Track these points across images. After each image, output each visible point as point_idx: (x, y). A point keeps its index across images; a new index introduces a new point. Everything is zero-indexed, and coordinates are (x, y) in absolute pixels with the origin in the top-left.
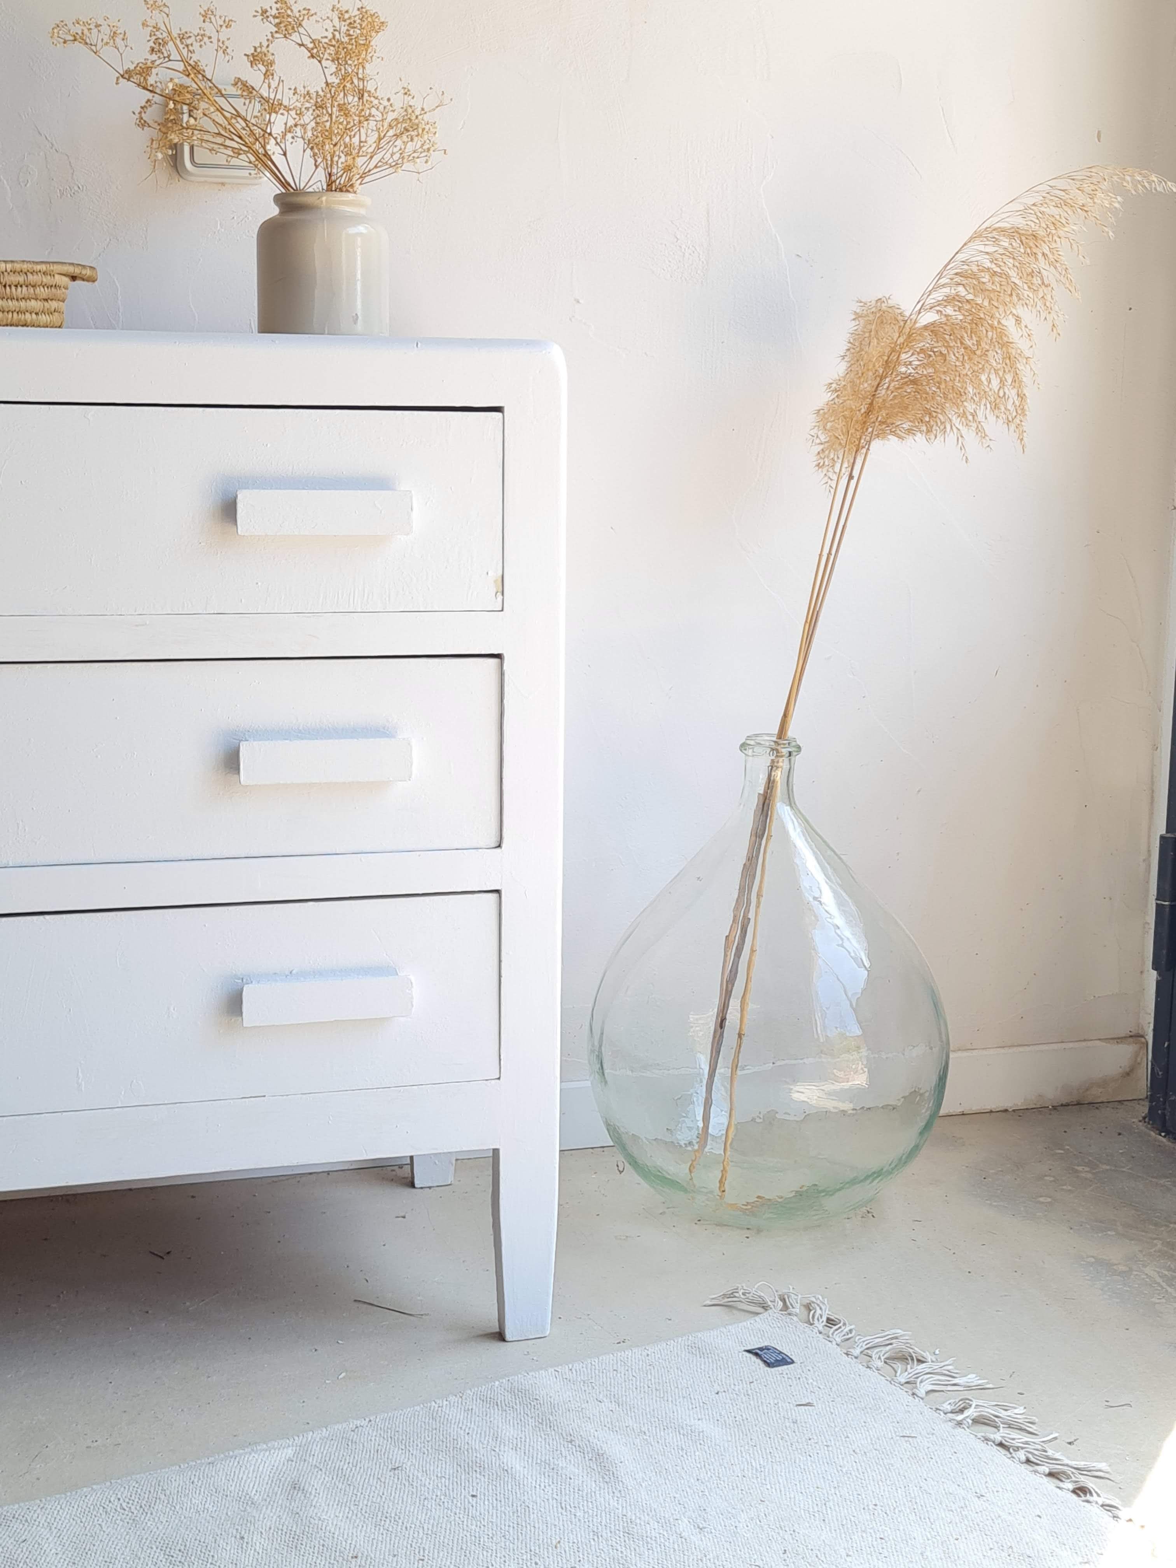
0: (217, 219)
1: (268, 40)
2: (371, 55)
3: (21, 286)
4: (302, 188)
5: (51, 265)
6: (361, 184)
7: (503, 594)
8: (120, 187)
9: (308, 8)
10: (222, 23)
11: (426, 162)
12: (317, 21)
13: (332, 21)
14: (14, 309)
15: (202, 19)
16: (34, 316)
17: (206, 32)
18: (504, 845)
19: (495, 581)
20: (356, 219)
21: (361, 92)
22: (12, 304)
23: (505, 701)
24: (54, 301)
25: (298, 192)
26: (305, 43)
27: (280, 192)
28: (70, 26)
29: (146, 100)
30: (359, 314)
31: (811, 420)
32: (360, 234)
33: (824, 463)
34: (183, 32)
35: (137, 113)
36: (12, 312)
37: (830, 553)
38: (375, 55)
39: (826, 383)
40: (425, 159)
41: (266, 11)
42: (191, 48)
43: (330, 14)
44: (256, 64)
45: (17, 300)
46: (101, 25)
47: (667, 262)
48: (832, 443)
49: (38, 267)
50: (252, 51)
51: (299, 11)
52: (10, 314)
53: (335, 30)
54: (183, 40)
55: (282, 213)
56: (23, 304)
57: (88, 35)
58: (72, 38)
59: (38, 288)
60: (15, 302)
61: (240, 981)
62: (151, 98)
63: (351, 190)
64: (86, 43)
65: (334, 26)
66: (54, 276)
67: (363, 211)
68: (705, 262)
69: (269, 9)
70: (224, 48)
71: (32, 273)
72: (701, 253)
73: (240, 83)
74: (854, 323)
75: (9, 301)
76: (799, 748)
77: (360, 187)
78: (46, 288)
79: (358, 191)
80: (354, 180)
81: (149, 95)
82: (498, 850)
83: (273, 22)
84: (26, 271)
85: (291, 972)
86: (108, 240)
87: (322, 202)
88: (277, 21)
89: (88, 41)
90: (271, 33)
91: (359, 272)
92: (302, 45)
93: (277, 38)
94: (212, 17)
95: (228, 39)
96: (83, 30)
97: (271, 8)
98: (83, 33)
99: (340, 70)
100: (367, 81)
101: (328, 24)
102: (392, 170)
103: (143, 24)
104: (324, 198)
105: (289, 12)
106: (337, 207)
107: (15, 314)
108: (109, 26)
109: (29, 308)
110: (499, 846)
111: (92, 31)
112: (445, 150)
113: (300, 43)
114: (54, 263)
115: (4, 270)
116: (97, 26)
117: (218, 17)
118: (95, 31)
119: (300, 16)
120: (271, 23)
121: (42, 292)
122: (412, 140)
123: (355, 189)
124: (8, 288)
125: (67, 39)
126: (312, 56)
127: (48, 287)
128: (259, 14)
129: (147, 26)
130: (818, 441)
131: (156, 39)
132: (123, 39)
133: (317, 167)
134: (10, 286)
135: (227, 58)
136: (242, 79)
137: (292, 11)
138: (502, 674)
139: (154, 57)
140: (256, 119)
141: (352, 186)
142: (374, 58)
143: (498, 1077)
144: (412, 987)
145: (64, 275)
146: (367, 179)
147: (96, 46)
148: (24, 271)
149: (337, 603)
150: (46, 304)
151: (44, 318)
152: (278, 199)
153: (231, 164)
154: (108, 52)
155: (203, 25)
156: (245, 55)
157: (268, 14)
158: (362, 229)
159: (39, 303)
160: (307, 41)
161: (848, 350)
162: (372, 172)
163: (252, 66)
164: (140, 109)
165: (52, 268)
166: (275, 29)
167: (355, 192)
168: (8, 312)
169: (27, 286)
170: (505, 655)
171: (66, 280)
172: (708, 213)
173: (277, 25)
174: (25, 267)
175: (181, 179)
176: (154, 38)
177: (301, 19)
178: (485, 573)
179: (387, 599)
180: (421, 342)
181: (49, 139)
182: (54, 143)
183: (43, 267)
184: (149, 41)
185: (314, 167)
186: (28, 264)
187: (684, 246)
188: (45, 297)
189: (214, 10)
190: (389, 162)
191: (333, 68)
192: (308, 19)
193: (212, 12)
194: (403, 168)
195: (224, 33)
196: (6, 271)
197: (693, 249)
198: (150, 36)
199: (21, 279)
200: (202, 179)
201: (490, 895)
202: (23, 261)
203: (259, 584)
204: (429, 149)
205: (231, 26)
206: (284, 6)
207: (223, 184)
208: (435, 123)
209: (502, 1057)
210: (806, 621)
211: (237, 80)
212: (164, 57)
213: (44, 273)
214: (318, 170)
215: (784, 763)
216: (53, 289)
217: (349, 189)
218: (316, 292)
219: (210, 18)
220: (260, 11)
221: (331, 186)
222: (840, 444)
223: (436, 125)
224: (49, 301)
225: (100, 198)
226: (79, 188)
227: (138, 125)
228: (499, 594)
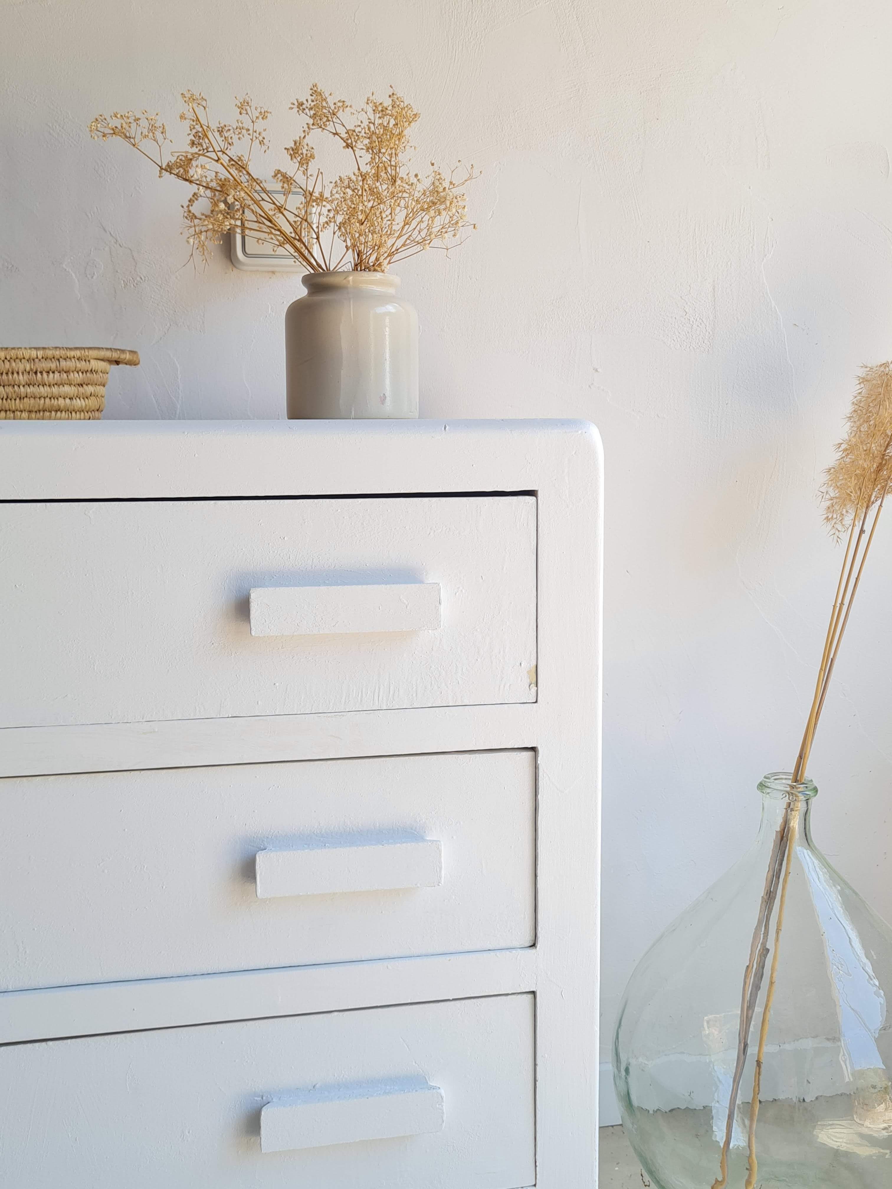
0: (268, 304)
1: (304, 131)
2: (404, 145)
3: (53, 372)
4: (331, 269)
5: (86, 350)
6: (389, 263)
7: (537, 686)
8: (179, 278)
9: (342, 100)
10: (258, 115)
11: (454, 235)
12: (352, 114)
13: (366, 113)
14: (46, 395)
15: (239, 110)
16: (68, 400)
17: (244, 125)
18: (538, 946)
19: (529, 672)
20: (384, 299)
21: (394, 178)
22: (44, 390)
23: (539, 797)
24: (90, 386)
25: (328, 273)
26: (339, 132)
27: (309, 273)
28: (108, 119)
29: (192, 193)
30: (388, 394)
31: (824, 478)
32: (389, 313)
33: (832, 516)
34: (222, 125)
35: (185, 207)
36: (44, 398)
37: (842, 603)
38: (409, 144)
39: (837, 442)
40: (453, 232)
41: (302, 104)
42: (230, 141)
43: (365, 106)
44: (295, 157)
45: (49, 386)
46: (139, 119)
47: (677, 333)
48: (843, 500)
49: (72, 353)
50: (293, 145)
51: (335, 104)
52: (43, 400)
53: (370, 123)
54: (222, 133)
55: (310, 294)
56: (55, 390)
57: (127, 128)
58: (112, 132)
59: (72, 374)
60: (47, 388)
61: (260, 1099)
62: (197, 191)
63: (379, 269)
64: (126, 137)
65: (369, 119)
66: (89, 361)
67: (391, 291)
68: (711, 333)
69: (305, 102)
70: (261, 138)
71: (65, 359)
72: (708, 325)
73: (279, 175)
74: (858, 387)
75: (41, 387)
76: (815, 790)
77: (388, 267)
78: (80, 374)
79: (386, 270)
80: (382, 258)
81: (194, 188)
82: (532, 951)
83: (309, 114)
84: (58, 357)
85: (314, 1087)
86: (168, 325)
87: (349, 281)
88: (312, 112)
89: (128, 135)
90: (307, 124)
91: (387, 351)
92: (336, 134)
93: (312, 129)
94: (248, 108)
95: (265, 130)
96: (122, 124)
97: (307, 101)
98: (122, 127)
99: (375, 159)
100: (400, 167)
101: (363, 117)
102: (418, 248)
103: (181, 117)
104: (351, 278)
105: (324, 104)
106: (364, 286)
107: (47, 400)
108: (147, 119)
109: (62, 394)
110: (534, 945)
111: (131, 125)
112: (475, 225)
113: (335, 132)
114: (90, 348)
115: (35, 356)
116: (137, 120)
117: (253, 108)
118: (134, 125)
119: (335, 108)
120: (307, 115)
121: (77, 377)
122: (439, 214)
123: (383, 268)
124: (39, 374)
125: (106, 132)
126: (348, 146)
127: (82, 373)
128: (295, 106)
129: (185, 119)
130: (828, 497)
131: (196, 133)
132: (162, 133)
133: (347, 250)
134: (41, 373)
135: (264, 148)
136: (282, 170)
137: (327, 103)
138: (536, 767)
139: (195, 150)
140: (298, 210)
141: (380, 265)
142: (406, 147)
143: (534, 1183)
144: (442, 1101)
145: (102, 360)
146: (396, 257)
147: (134, 138)
148: (56, 357)
149: (361, 701)
150: (81, 389)
151: (79, 403)
152: (307, 280)
153: (277, 253)
154: (147, 145)
155: (240, 118)
156: (285, 149)
157: (304, 106)
158: (390, 308)
159: (73, 388)
160: (342, 131)
161: (855, 411)
162: (399, 251)
163: (291, 159)
164: (188, 203)
165: (87, 353)
166: (311, 121)
167: (383, 271)
168: (40, 398)
169: (59, 372)
170: (539, 748)
171: (102, 365)
172: (714, 289)
173: (314, 117)
174: (57, 353)
175: (234, 269)
176: (194, 131)
177: (336, 111)
178: (518, 664)
179: (414, 695)
180: (448, 425)
181: (114, 235)
182: (118, 239)
183: (78, 353)
184: (189, 134)
185: (346, 249)
186: (61, 351)
187: (692, 319)
188: (79, 382)
189: (250, 101)
190: (417, 240)
191: (368, 157)
192: (343, 111)
193: (248, 103)
194: (430, 245)
195: (260, 125)
196: (37, 358)
197: (700, 321)
198: (191, 130)
199: (53, 365)
200: (254, 268)
201: (525, 996)
202: (56, 348)
203: (277, 684)
204: (457, 223)
205: (266, 117)
206: (319, 97)
207: (273, 272)
208: (463, 195)
209: (537, 1164)
210: (821, 669)
211: (276, 172)
212: (204, 150)
213: (78, 359)
214: (348, 252)
215: (801, 806)
216: (88, 374)
217: (377, 268)
218: (343, 372)
219: (246, 110)
220: (296, 104)
221: (360, 266)
222: (850, 500)
223: (465, 197)
224: (84, 386)
225: (161, 287)
226: (141, 278)
227: (186, 218)
228: (533, 686)
